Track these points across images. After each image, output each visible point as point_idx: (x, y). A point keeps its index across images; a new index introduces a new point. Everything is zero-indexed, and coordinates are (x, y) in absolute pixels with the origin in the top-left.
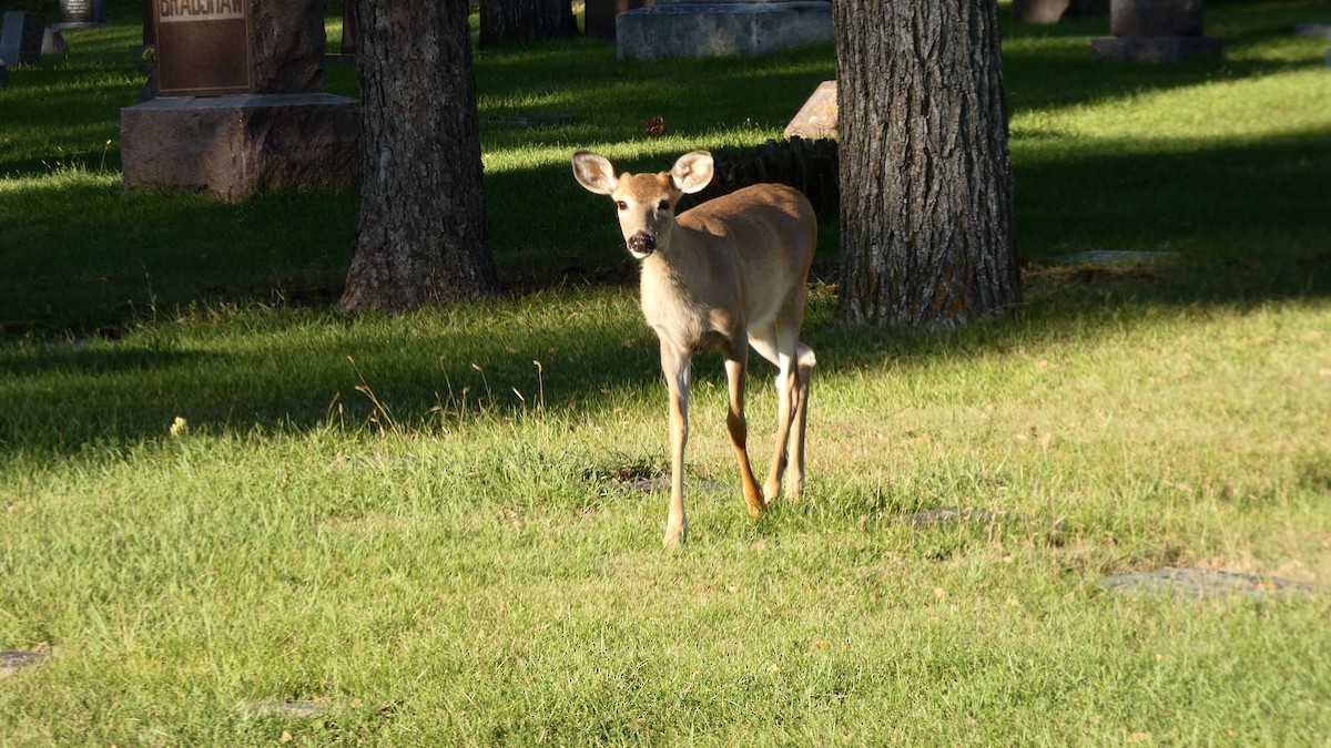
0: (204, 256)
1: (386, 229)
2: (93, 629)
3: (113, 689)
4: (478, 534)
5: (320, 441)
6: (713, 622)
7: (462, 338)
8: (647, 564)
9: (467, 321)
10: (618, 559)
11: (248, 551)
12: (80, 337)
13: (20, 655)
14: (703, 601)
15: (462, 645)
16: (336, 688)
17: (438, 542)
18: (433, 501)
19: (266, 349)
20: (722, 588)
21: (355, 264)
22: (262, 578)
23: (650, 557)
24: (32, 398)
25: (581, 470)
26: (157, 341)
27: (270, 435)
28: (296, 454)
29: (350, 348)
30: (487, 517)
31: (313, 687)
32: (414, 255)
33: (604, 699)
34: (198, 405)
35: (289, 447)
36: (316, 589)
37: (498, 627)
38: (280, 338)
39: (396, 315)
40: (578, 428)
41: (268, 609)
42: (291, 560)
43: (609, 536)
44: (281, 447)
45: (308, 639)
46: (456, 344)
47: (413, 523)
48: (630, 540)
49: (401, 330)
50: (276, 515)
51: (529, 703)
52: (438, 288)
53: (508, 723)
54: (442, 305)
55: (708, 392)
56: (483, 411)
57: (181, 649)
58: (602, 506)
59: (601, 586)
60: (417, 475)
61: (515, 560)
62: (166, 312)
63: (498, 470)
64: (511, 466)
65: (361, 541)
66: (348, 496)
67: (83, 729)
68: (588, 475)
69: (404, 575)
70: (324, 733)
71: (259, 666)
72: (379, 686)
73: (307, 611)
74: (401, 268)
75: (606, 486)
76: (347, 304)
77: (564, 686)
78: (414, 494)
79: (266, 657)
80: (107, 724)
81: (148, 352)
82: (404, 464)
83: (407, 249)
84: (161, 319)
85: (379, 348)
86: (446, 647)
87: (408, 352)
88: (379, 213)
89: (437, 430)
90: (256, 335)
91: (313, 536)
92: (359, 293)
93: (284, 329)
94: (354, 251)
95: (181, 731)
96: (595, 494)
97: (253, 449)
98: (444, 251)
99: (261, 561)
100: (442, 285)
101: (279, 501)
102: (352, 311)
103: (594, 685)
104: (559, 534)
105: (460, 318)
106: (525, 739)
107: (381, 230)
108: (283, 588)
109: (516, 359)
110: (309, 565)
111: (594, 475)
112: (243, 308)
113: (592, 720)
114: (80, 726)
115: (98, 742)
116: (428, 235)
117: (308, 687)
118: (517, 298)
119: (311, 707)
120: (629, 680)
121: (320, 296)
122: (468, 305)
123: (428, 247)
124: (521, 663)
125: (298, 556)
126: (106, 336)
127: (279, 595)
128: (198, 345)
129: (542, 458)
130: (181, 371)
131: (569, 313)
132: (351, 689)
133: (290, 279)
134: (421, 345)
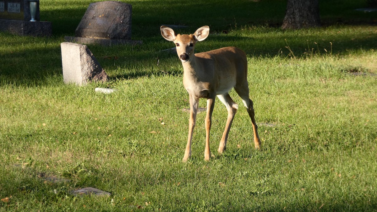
0: (248, 14)
1: (294, 9)
2: (220, 103)
3: (224, 118)
4: (314, 84)
5: (276, 60)
6: (372, 108)
7: (311, 37)
9: (313, 32)
10: (349, 92)
11: (258, 86)
12: (218, 33)
13: (202, 109)
14: (370, 103)
15: (310, 111)
16: (279, 120)
17: (304, 86)
18: (303, 76)
19: (263, 37)
20: (375, 100)
21: (286, 17)
22: (261, 93)
23: (357, 92)
24: (206, 46)
25: (340, 69)
26: (237, 34)
27: (264, 58)
28: (270, 63)
29: (283, 38)
30: (317, 80)
31: (273, 120)
32: (300, 16)
33: (345, 126)
34: (246, 50)
35: (268, 61)
36: (274, 96)
37: (319, 107)
38: (267, 35)
39: (295, 30)
40: (340, 59)
41: (262, 100)
42: (268, 89)
43: (347, 86)
44: (266, 61)
45: (272, 108)
46: (310, 38)
47: (298, 81)
48: (352, 87)
49: (296, 34)
50: (265, 77)
51: (326, 126)
52: (306, 24)
53: (321, 131)
54: (306, 28)
55: (372, 52)
56: (316, 54)
57: (241, 109)
58: (345, 78)
59: (344, 98)
60: (300, 69)
61: (323, 90)
62: (239, 27)
63: (320, 69)
64: (323, 68)
65: (285, 85)
66: (282, 74)
67: (217, 127)
68: (342, 71)
69: (296, 93)
70: (275, 131)
72: (289, 120)
73: (272, 101)
74: (297, 19)
75: (346, 74)
76: (283, 27)
77: (335, 122)
78: (299, 74)
79: (262, 112)
80: (223, 126)
81: (234, 37)
82: (297, 66)
83: (299, 14)
84: (238, 29)
85: (291, 38)
86: (306, 111)
87: (298, 39)
88: (292, 5)
89: (305, 58)
90: (261, 34)
91: (274, 83)
92: (286, 25)
93: (267, 33)
94: (285, 14)
95: (241, 129)
96: (344, 75)
97: (260, 61)
98: (308, 15)
99: (261, 88)
100: (307, 23)
101: (266, 74)
102: (284, 29)
103: (342, 122)
104: (334, 85)
105: (311, 32)
106: (325, 135)
107: (292, 9)
108: (266, 95)
109: (325, 42)
110: (273, 90)
111: (344, 71)
112: (258, 27)
113: (342, 131)
115: (220, 131)
116: (304, 11)
118: (325, 27)
119: (272, 125)
120: (351, 122)
121: (276, 25)
122: (313, 29)
123: (304, 14)
124: (324, 116)
125: (270, 88)
126: (224, 33)
127: (265, 97)
128: (246, 36)
129: (331, 66)
130: (242, 42)
131: (338, 31)
132: (282, 121)
133: (269, 21)
134: (301, 38)
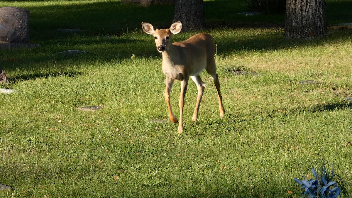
0: (139, 18)
1: (181, 14)
2: (113, 102)
3: (117, 115)
6: (255, 105)
8: (239, 91)
10: (233, 90)
11: (148, 85)
12: (110, 36)
13: (97, 107)
14: (252, 100)
17: (192, 84)
20: (256, 97)
21: (173, 21)
22: (151, 91)
23: (240, 89)
24: (100, 49)
25: (225, 69)
26: (128, 37)
27: (154, 59)
28: (159, 63)
31: (163, 117)
32: (187, 20)
34: (137, 52)
37: (205, 105)
39: (182, 33)
40: (224, 60)
41: (152, 98)
42: (158, 88)
43: (231, 84)
44: (156, 62)
45: (162, 106)
48: (235, 85)
49: (184, 36)
50: (155, 77)
51: (212, 122)
52: (192, 27)
53: (207, 126)
54: (193, 31)
55: (254, 52)
57: (133, 107)
58: (229, 77)
59: (229, 96)
61: (209, 89)
62: (130, 31)
68: (226, 70)
70: (165, 127)
71: (150, 111)
72: (178, 117)
73: (161, 99)
75: (230, 73)
79: (152, 110)
80: (116, 123)
81: (126, 39)
83: (185, 18)
86: (193, 108)
88: (179, 10)
91: (163, 82)
94: (173, 18)
95: (133, 125)
96: (228, 74)
97: (150, 62)
98: (194, 19)
99: (151, 87)
100: (193, 26)
101: (156, 74)
106: (211, 130)
107: (180, 14)
108: (156, 94)
110: (162, 89)
111: (228, 70)
113: (226, 126)
114: (110, 123)
115: (114, 127)
116: (190, 15)
117: (161, 117)
118: (210, 30)
119: (162, 121)
122: (199, 31)
123: (190, 18)
124: (210, 113)
126: (117, 36)
128: (137, 38)
130: (133, 44)
131: (222, 34)
133: (158, 24)
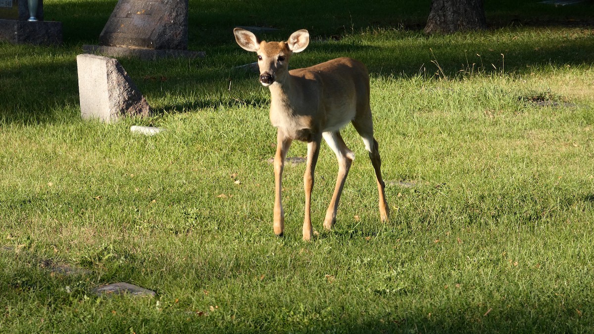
0: (372, 10)
2: (327, 150)
3: (334, 173)
4: (476, 120)
5: (416, 82)
6: (568, 158)
7: (471, 45)
8: (542, 134)
9: (473, 38)
10: (530, 132)
11: (387, 123)
12: (324, 39)
13: (299, 159)
14: (564, 149)
15: (469, 163)
16: (420, 177)
17: (460, 122)
18: (459, 106)
19: (395, 46)
20: (571, 144)
21: (431, 15)
22: (392, 133)
23: (543, 131)
24: (306, 61)
25: (517, 96)
26: (354, 41)
27: (397, 79)
28: (406, 86)
29: (427, 47)
30: (480, 114)
31: (411, 176)
32: (454, 12)
33: (524, 185)
34: (369, 66)
35: (403, 84)
36: (413, 138)
37: (483, 157)
38: (401, 42)
39: (446, 35)
40: (517, 81)
41: (394, 145)
42: (403, 127)
43: (528, 123)
44: (400, 83)
45: (409, 158)
46: (469, 47)
47: (451, 115)
48: (535, 124)
49: (448, 40)
50: (398, 109)
51: (494, 186)
52: (463, 25)
53: (486, 194)
54: (464, 32)
55: (568, 69)
56: (479, 73)
57: (360, 159)
58: (525, 111)
59: (523, 142)
60: (453, 96)
61: (490, 130)
62: (357, 30)
63: (485, 95)
64: (490, 94)
65: (431, 121)
66: (426, 104)
67: (322, 188)
68: (520, 99)
69: (447, 135)
70: (414, 194)
71: (390, 167)
72: (436, 177)
73: (409, 147)
74: (449, 17)
75: (526, 103)
76: (428, 30)
77: (508, 180)
78: (451, 103)
79: (393, 164)
80: (331, 187)
81: (350, 45)
82: (448, 92)
83: (451, 9)
84: (355, 33)
85: (439, 47)
86: (462, 163)
87: (450, 49)
89: (461, 78)
90: (392, 41)
91: (412, 118)
92: (432, 26)
93: (402, 39)
94: (431, 9)
95: (360, 191)
96: (523, 106)
97: (390, 84)
98: (466, 11)
99: (392, 127)
100: (464, 24)
101: (399, 104)
102: (429, 33)
103: (520, 180)
104: (508, 121)
105: (471, 37)
106: (493, 200)
108: (400, 137)
109: (493, 53)
110: (410, 129)
111: (522, 99)
112: (387, 30)
113: (519, 194)
115: (328, 193)
116: (460, 4)
117: (409, 176)
118: (494, 30)
119: (410, 184)
120: (534, 179)
121: (416, 26)
122: (474, 32)
123: (459, 9)
124: (492, 170)
125: (406, 126)
126: (334, 39)
127: (398, 140)
128: (369, 43)
129: (502, 91)
130: (362, 53)
131: (514, 36)
132: (425, 178)
133: (405, 20)
134: (456, 46)
